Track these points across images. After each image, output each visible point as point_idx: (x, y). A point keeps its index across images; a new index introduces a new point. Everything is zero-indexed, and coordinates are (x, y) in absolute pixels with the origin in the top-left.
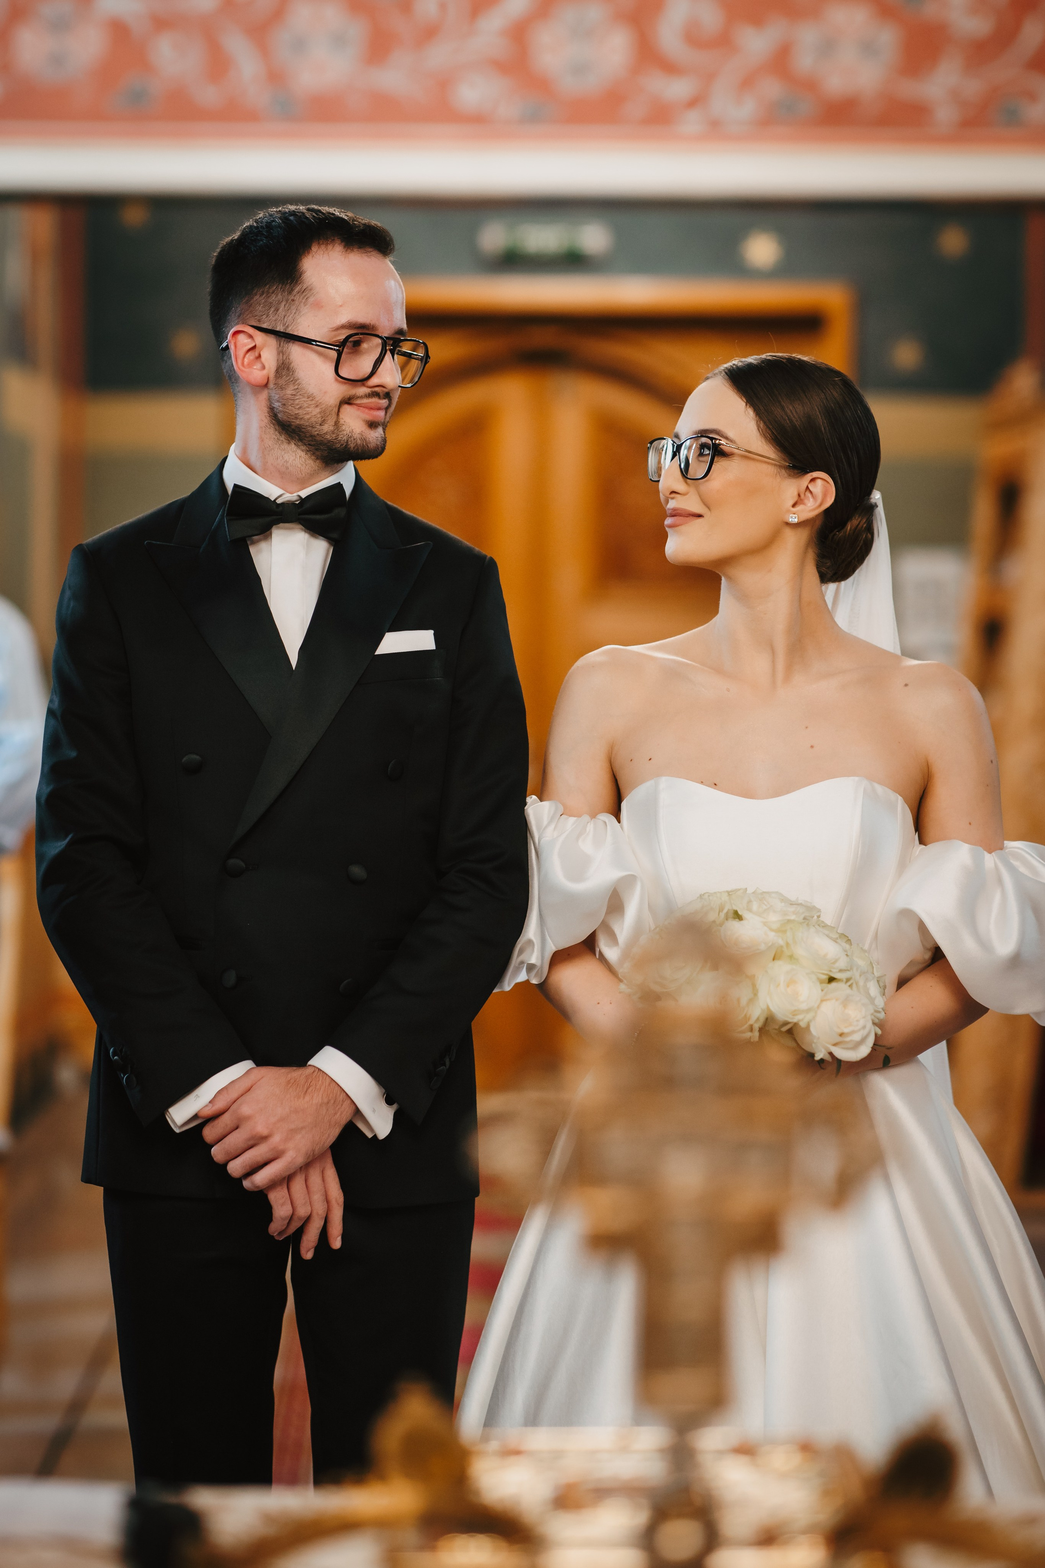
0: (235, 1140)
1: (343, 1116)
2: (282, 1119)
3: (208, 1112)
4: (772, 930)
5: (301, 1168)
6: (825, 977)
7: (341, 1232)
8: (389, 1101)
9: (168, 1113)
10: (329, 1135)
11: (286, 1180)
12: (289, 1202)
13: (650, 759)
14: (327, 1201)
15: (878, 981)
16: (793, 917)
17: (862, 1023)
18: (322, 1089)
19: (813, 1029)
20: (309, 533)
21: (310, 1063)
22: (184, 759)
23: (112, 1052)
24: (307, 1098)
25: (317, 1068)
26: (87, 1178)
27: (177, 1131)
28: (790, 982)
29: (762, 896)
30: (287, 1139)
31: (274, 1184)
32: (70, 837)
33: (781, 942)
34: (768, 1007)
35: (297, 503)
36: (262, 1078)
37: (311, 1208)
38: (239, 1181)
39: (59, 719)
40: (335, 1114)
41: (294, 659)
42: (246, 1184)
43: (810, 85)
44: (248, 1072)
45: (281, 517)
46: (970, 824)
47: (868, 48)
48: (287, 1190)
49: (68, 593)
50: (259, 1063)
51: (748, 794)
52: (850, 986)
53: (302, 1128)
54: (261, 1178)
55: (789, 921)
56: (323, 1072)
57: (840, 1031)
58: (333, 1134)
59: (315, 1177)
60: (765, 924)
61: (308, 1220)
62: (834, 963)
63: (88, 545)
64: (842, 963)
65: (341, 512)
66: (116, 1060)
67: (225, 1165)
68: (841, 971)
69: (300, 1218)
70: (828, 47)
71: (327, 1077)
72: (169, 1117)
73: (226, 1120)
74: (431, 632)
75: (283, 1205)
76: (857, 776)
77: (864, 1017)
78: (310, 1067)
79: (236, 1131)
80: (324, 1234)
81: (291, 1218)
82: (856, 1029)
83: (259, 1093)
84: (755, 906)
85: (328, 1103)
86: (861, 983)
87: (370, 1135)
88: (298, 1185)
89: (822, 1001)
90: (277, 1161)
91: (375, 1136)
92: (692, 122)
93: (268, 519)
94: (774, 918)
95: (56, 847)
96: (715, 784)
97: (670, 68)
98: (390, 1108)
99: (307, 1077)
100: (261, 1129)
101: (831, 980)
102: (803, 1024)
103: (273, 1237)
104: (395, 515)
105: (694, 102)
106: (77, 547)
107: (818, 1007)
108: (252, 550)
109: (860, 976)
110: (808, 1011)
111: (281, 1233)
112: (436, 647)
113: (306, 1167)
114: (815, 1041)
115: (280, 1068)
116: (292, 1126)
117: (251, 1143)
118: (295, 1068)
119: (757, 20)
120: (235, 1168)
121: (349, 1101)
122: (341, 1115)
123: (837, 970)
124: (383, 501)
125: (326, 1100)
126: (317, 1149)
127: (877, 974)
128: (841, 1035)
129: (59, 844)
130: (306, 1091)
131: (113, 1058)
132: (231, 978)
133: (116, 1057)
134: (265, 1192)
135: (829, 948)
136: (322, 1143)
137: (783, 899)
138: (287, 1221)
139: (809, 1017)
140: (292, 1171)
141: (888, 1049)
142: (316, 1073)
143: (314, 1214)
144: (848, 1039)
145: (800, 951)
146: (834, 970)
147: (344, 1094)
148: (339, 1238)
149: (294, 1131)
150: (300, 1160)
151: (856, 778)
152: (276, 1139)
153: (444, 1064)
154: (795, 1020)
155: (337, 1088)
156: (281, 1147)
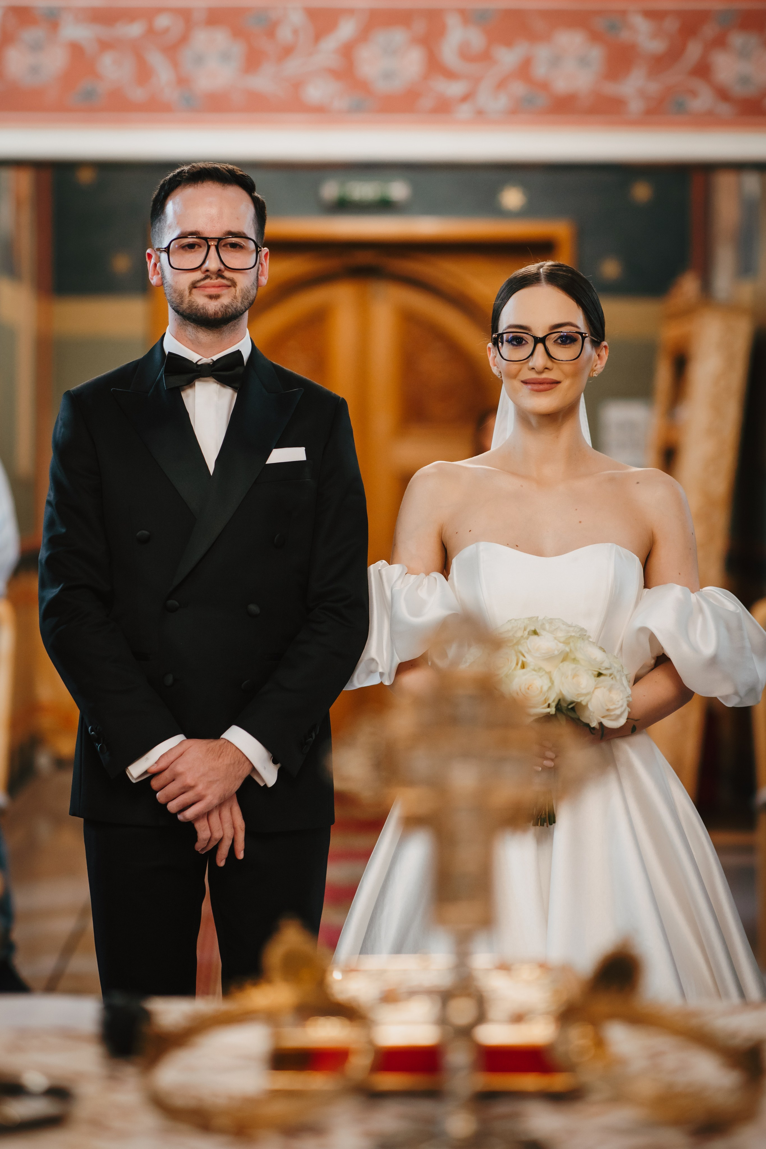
0: (173, 788)
1: (245, 772)
2: (204, 775)
3: (155, 769)
4: (560, 642)
5: (216, 807)
6: (596, 673)
7: (244, 848)
8: (275, 762)
9: (128, 770)
10: (235, 785)
11: (207, 814)
12: (209, 829)
13: (470, 531)
14: (234, 828)
15: (626, 677)
16: (573, 634)
17: (620, 703)
18: (230, 755)
19: (590, 706)
20: (220, 385)
21: (222, 736)
22: (138, 534)
23: (90, 729)
24: (220, 760)
25: (227, 740)
26: (74, 813)
27: (134, 781)
28: (575, 676)
29: (551, 621)
30: (207, 788)
31: (198, 817)
32: (61, 586)
33: (567, 649)
34: (561, 691)
35: (211, 364)
36: (191, 747)
37: (223, 832)
38: (175, 815)
39: (54, 507)
40: (239, 771)
41: (211, 468)
42: (180, 817)
43: (544, 86)
44: (181, 743)
45: (200, 373)
46: (680, 574)
47: (583, 61)
48: (207, 821)
49: (60, 423)
50: (189, 736)
51: (539, 553)
52: (612, 678)
53: (217, 780)
54: (189, 814)
55: (571, 637)
56: (231, 743)
57: (607, 708)
58: (237, 784)
59: (226, 813)
60: (555, 638)
61: (221, 840)
62: (601, 663)
63: (73, 391)
64: (606, 664)
65: (240, 370)
66: (93, 734)
67: (166, 804)
68: (607, 669)
69: (216, 840)
70: (556, 61)
71: (234, 746)
72: (128, 773)
73: (166, 775)
74: (304, 448)
75: (204, 831)
76: (611, 543)
77: (622, 699)
78: (222, 740)
79: (173, 782)
80: (232, 849)
81: (210, 840)
82: (617, 706)
83: (189, 757)
84: (547, 626)
85: (234, 763)
86: (618, 678)
87: (262, 784)
88: (214, 818)
89: (596, 688)
90: (200, 802)
91: (265, 785)
92: (465, 111)
93: (192, 375)
94: (560, 634)
95: (52, 592)
96: (517, 546)
97: (450, 75)
98: (275, 767)
99: (220, 746)
100: (189, 780)
101: (600, 674)
102: (584, 703)
103: (198, 851)
104: (278, 370)
105: (466, 98)
106: (66, 392)
107: (593, 692)
108: (183, 395)
109: (617, 673)
110: (587, 694)
111: (203, 849)
112: (307, 458)
113: (220, 806)
114: (592, 714)
115: (203, 740)
116: (210, 779)
117: (183, 790)
118: (212, 740)
119: (508, 43)
120: (172, 806)
121: (248, 763)
122: (243, 771)
123: (604, 669)
124: (270, 361)
125: (233, 762)
126: (227, 794)
127: (626, 672)
128: (608, 710)
129: (54, 590)
130: (220, 756)
131: (91, 733)
132: (169, 679)
133: (93, 733)
134: (193, 822)
135: (597, 655)
136: (230, 790)
137: (564, 623)
138: (207, 841)
139: (588, 698)
140: (210, 809)
141: (636, 720)
142: (226, 744)
143: (225, 837)
144: (612, 713)
145: (579, 656)
146: (602, 668)
147: (245, 757)
148: (243, 852)
149: (211, 783)
150: (216, 802)
151: (610, 544)
152: (200, 788)
153: (312, 737)
154: (579, 701)
155: (240, 754)
156: (203, 793)
